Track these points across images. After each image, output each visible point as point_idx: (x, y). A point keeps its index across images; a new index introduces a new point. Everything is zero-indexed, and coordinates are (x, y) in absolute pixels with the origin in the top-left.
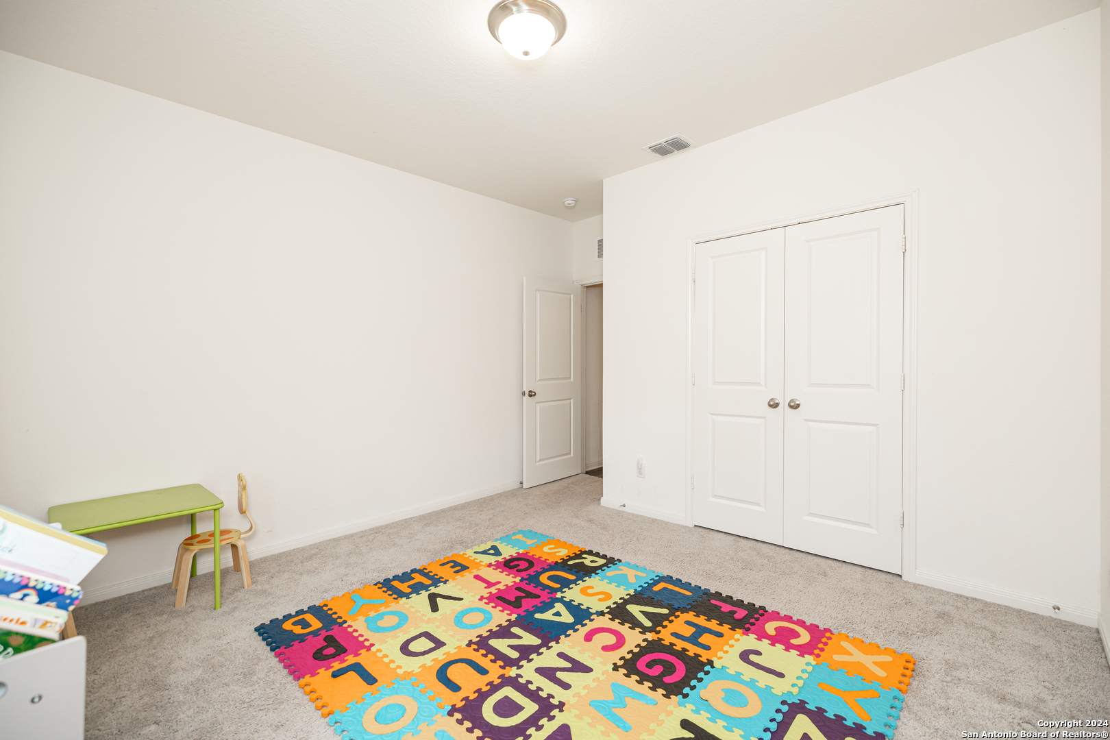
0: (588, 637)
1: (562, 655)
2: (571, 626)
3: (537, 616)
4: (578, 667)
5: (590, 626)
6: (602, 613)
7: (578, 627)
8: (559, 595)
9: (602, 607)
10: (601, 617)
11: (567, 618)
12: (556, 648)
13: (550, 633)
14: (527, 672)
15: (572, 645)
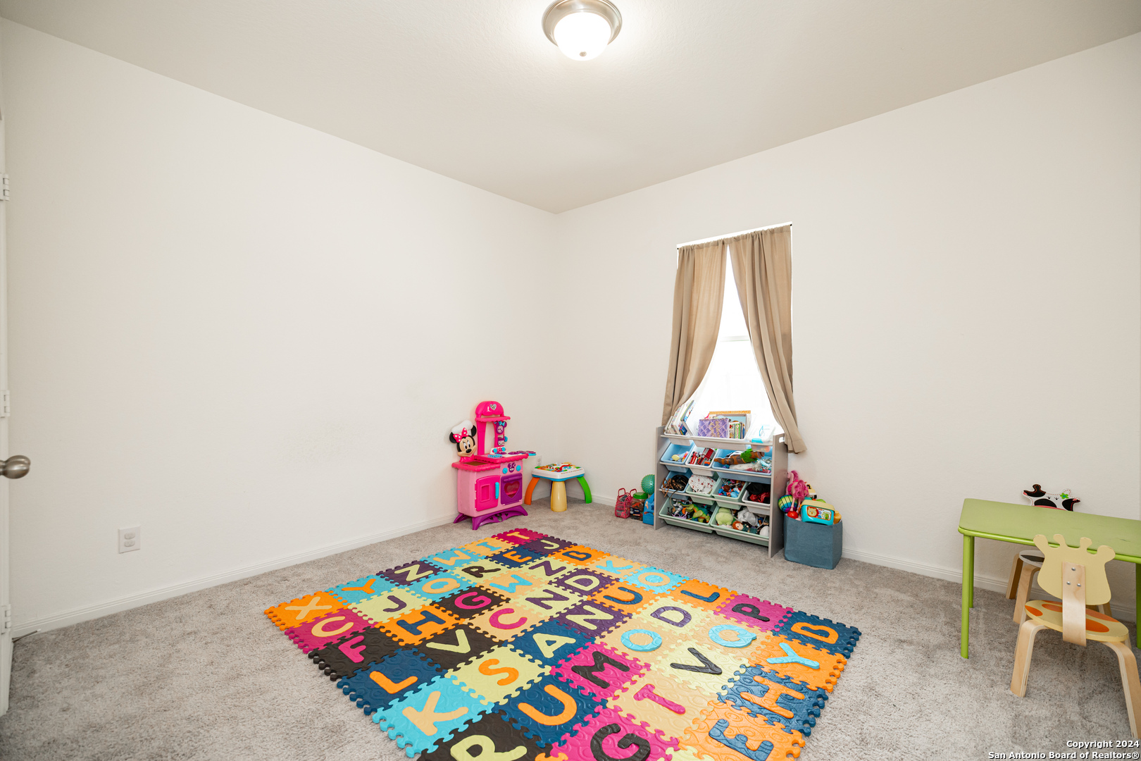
0: (523, 620)
1: (548, 607)
2: (536, 630)
3: (572, 641)
4: (537, 601)
5: (518, 631)
6: (502, 644)
7: (530, 630)
8: (547, 670)
9: (498, 652)
10: (503, 640)
11: (540, 639)
12: (553, 613)
13: (558, 625)
14: (575, 599)
15: (539, 615)
